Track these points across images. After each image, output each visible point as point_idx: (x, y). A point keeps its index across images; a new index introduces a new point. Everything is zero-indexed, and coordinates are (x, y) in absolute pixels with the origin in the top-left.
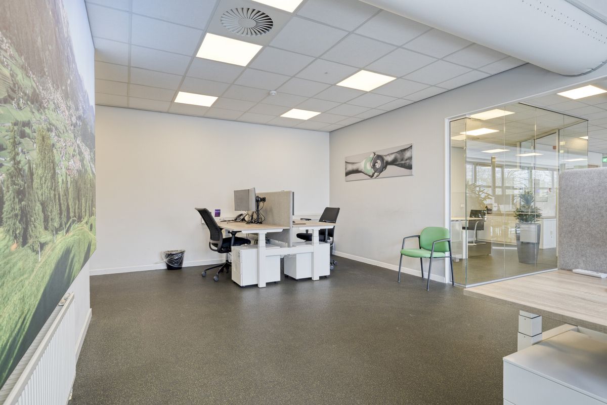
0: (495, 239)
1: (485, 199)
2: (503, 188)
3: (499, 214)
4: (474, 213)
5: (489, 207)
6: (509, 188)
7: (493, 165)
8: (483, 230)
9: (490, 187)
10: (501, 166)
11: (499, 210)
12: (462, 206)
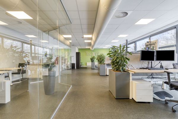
0: (31, 76)
1: (25, 57)
2: (35, 54)
3: (33, 65)
4: (21, 65)
5: (29, 62)
6: (37, 54)
7: (31, 44)
8: (25, 73)
9: (29, 53)
10: (34, 45)
11: (33, 63)
12: (13, 61)
